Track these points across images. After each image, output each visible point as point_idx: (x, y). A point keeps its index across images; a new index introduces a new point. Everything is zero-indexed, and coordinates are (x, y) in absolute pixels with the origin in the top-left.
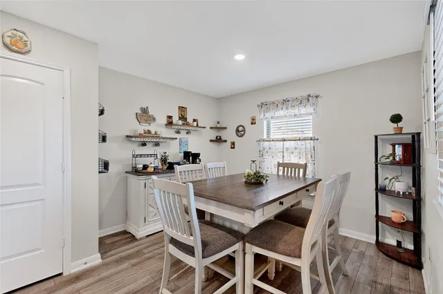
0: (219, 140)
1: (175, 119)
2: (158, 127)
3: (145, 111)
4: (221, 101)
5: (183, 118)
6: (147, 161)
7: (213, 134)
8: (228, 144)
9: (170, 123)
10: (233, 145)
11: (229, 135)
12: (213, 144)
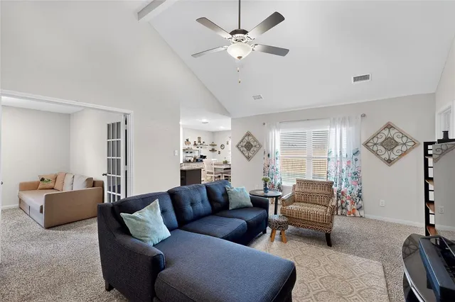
0: (213, 150)
1: (197, 143)
2: (191, 146)
3: (187, 140)
4: (214, 133)
5: (200, 142)
6: (189, 158)
7: (211, 148)
8: (217, 152)
9: (195, 144)
10: (219, 153)
11: (218, 148)
12: (211, 152)
